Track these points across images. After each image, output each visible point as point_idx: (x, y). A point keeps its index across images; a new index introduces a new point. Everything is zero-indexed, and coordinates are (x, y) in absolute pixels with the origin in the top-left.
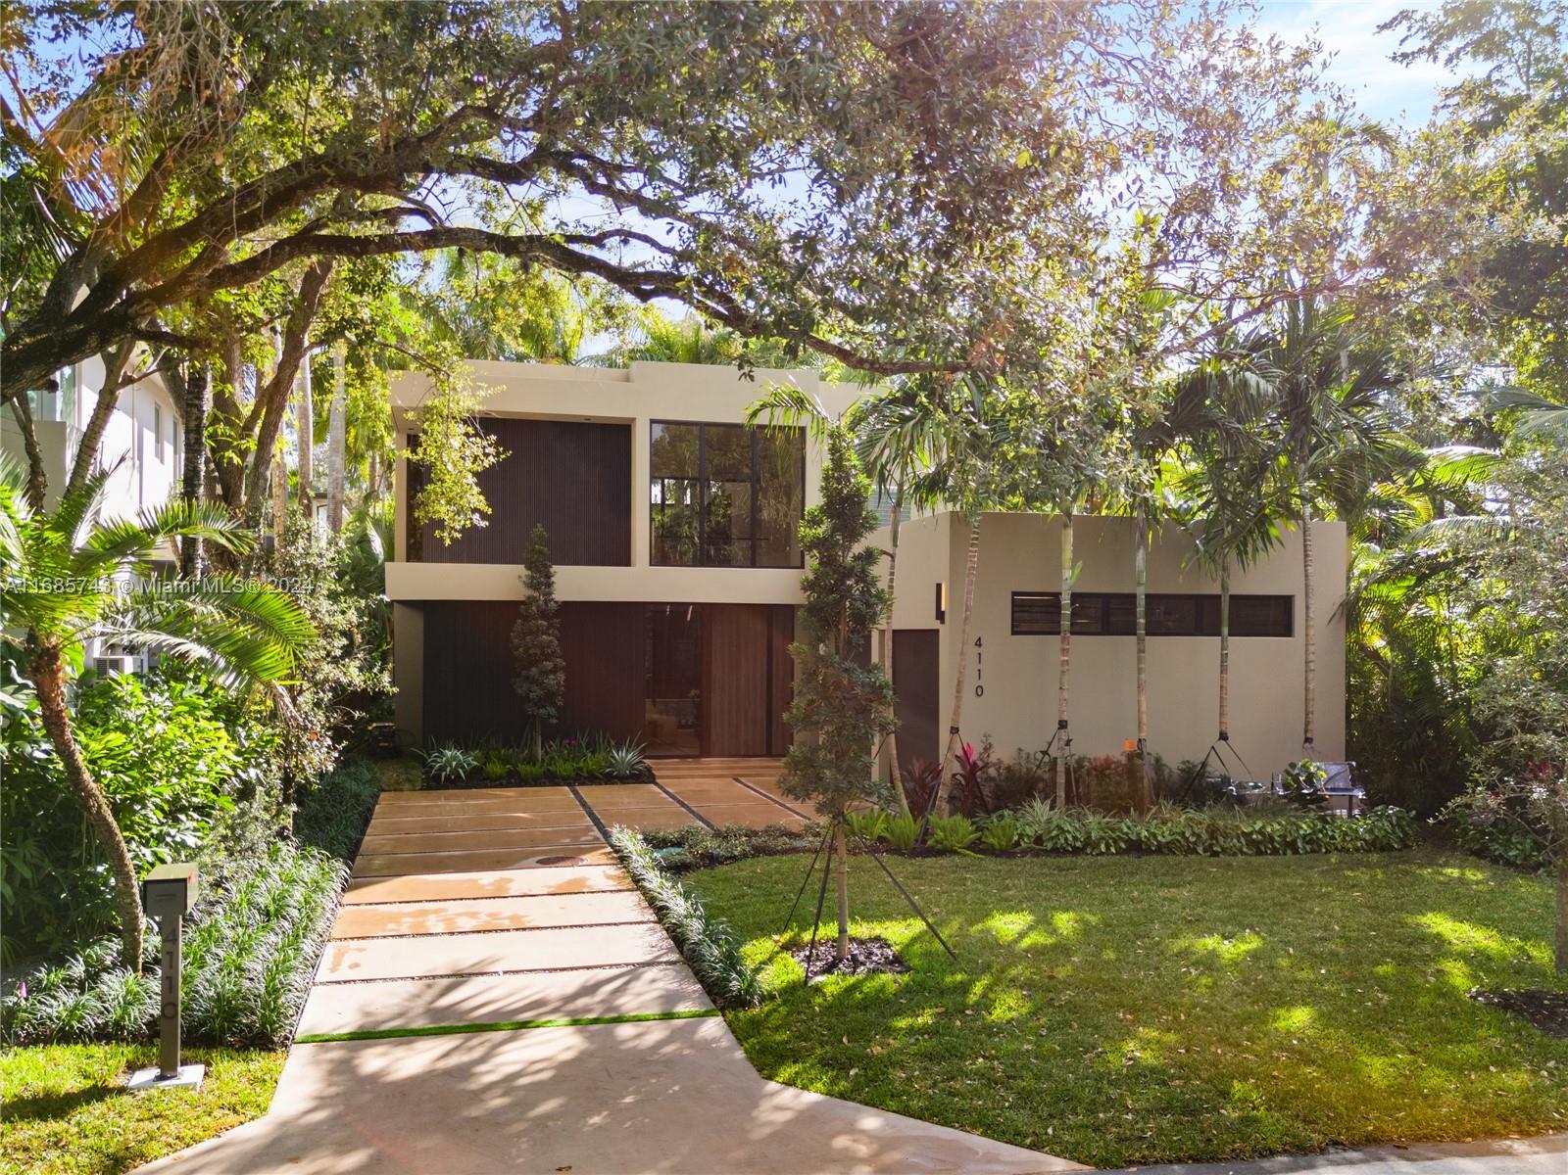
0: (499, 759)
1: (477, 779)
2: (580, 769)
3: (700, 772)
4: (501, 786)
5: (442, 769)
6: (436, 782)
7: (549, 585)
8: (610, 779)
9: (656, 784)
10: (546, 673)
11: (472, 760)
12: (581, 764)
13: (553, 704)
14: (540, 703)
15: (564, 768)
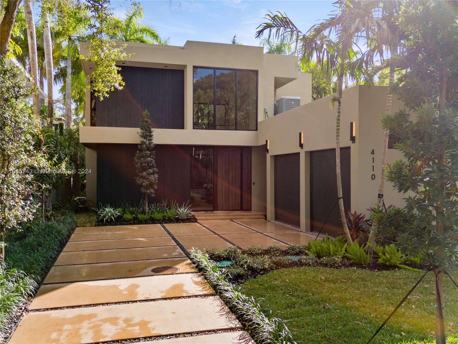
0: (129, 212)
1: (120, 221)
2: (165, 216)
3: (215, 217)
4: (131, 224)
5: (104, 217)
6: (101, 223)
7: (151, 136)
8: (178, 220)
9: (198, 223)
10: (149, 174)
11: (118, 213)
12: (165, 214)
13: (153, 188)
14: (147, 188)
15: (158, 216)
